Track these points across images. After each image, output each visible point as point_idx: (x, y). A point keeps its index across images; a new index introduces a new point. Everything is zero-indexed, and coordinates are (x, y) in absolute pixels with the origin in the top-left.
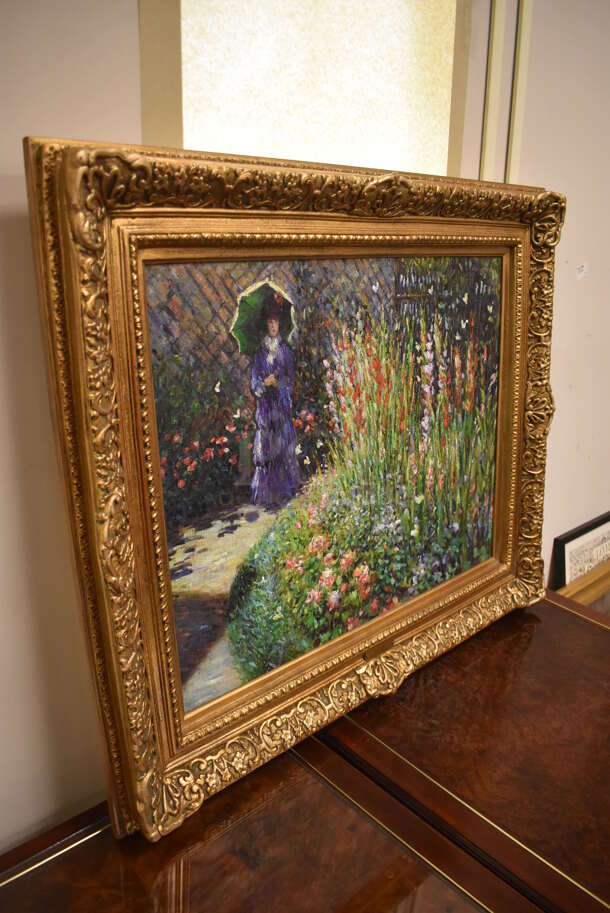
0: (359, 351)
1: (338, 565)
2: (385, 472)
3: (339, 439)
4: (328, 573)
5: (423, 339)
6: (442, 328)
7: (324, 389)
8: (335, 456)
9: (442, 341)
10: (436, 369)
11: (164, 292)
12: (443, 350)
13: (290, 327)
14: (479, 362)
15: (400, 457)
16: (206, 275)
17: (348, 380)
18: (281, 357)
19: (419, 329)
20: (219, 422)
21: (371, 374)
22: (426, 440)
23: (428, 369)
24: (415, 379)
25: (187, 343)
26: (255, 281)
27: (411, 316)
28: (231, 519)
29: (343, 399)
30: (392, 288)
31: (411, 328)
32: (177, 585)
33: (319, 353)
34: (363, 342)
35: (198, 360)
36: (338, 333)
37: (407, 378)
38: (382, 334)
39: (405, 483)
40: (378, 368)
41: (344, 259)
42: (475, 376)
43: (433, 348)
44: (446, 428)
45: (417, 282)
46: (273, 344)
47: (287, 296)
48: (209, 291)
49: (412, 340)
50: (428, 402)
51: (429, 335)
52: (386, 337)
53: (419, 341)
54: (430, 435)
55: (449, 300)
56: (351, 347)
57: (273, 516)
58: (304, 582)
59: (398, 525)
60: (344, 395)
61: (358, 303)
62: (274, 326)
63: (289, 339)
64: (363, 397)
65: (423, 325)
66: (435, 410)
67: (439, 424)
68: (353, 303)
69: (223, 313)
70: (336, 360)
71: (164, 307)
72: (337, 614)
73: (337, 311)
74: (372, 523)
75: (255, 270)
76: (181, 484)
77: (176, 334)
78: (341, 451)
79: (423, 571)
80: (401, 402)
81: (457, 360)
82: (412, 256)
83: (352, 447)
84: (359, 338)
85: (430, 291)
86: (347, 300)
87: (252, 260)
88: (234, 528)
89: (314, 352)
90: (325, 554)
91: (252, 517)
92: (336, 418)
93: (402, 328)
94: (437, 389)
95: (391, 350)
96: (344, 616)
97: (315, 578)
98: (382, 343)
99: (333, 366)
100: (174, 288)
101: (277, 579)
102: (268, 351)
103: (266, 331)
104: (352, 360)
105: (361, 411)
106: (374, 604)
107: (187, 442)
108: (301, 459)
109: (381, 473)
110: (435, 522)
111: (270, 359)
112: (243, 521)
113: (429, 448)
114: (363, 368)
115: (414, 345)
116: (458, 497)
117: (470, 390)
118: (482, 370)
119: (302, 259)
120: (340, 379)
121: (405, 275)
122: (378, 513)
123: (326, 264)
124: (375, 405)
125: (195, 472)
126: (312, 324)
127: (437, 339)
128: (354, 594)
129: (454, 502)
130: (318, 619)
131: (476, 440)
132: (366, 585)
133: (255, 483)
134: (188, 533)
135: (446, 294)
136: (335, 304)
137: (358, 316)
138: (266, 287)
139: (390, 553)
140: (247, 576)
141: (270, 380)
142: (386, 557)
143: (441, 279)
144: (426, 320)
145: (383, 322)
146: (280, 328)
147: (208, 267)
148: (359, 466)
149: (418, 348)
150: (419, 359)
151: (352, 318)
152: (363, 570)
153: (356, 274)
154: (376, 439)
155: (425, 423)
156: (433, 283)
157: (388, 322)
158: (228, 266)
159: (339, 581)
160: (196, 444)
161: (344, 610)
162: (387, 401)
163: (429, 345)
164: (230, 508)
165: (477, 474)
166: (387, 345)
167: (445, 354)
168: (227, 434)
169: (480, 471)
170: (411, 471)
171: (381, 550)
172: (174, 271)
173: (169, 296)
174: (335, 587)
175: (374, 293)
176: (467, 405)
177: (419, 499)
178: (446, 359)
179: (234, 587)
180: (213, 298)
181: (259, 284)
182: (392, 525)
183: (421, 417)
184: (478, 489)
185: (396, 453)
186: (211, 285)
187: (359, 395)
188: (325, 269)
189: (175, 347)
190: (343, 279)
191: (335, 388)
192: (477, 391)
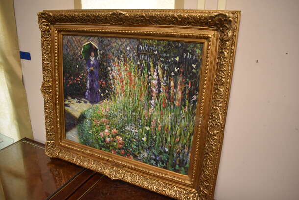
0: (122, 68)
1: (111, 131)
2: (132, 112)
3: (114, 93)
4: (107, 131)
5: (152, 70)
6: (163, 68)
7: (109, 76)
8: (112, 97)
9: (163, 73)
10: (159, 84)
11: (67, 42)
12: (163, 77)
13: (97, 55)
14: (185, 88)
15: (139, 109)
16: (75, 39)
17: (118, 76)
18: (95, 63)
19: (150, 66)
20: (78, 75)
21: (127, 77)
22: (152, 108)
23: (155, 82)
24: (148, 84)
25: (71, 54)
26: (87, 41)
27: (145, 61)
28: (80, 100)
29: (116, 81)
30: (136, 49)
31: (145, 65)
32: (66, 108)
33: (107, 65)
34: (124, 65)
35: (73, 58)
36: (114, 60)
37: (144, 82)
38: (132, 64)
39: (141, 120)
40: (130, 75)
41: (116, 38)
42: (183, 92)
43: (158, 75)
44: (164, 108)
45: (148, 49)
46: (92, 59)
47: (96, 47)
48: (76, 42)
49: (146, 69)
50: (155, 95)
51: (155, 70)
52: (134, 65)
53: (150, 71)
54: (155, 107)
55: (167, 58)
56: (119, 66)
57: (91, 105)
58: (99, 128)
59: (136, 133)
60: (116, 79)
61: (121, 52)
62: (93, 54)
63: (97, 58)
64: (124, 83)
65: (152, 64)
66: (158, 99)
67: (160, 106)
68: (119, 52)
69: (79, 48)
70: (113, 68)
71: (66, 45)
72: (108, 145)
73: (113, 54)
74: (125, 126)
75: (87, 39)
76: (68, 86)
77: (68, 51)
78: (114, 97)
79: (146, 155)
80: (141, 90)
81: (172, 84)
82: (146, 39)
83: (119, 97)
84: (122, 63)
85: (156, 53)
86: (117, 51)
87: (87, 36)
88: (80, 103)
89: (105, 64)
90: (106, 125)
91: (85, 102)
92: (113, 86)
93: (141, 64)
94: (160, 92)
95: (136, 70)
96: (111, 148)
97: (103, 130)
98: (132, 67)
99: (112, 70)
100: (68, 41)
101: (91, 123)
102: (91, 60)
103: (90, 55)
104: (119, 70)
105: (123, 87)
106: (123, 152)
107: (70, 77)
108: (101, 93)
109: (130, 111)
110: (155, 141)
111: (92, 63)
112: (82, 102)
113: (154, 112)
114: (124, 74)
115: (148, 72)
116: (169, 138)
117: (179, 98)
118: (187, 92)
119: (101, 37)
120: (115, 74)
121: (142, 45)
122: (128, 124)
123: (109, 39)
124: (129, 87)
125: (71, 84)
126: (104, 55)
127: (160, 72)
128: (115, 144)
129: (166, 140)
130: (102, 142)
131: (181, 120)
132: (120, 144)
133: (87, 94)
134: (69, 98)
135: (165, 55)
136: (112, 51)
137: (121, 56)
138: (90, 44)
139: (131, 139)
140: (83, 117)
141: (92, 68)
142: (129, 140)
143: (161, 49)
144: (154, 63)
145: (132, 60)
146: (94, 55)
147: (76, 37)
148: (121, 105)
149: (149, 73)
150: (150, 77)
151: (119, 56)
152: (119, 138)
153: (120, 43)
154: (129, 98)
155: (152, 102)
156: (157, 50)
157: (135, 61)
158: (80, 37)
159: (110, 136)
160: (72, 78)
161: (111, 146)
162: (134, 87)
163: (156, 73)
164: (80, 97)
165: (181, 134)
166: (134, 68)
167: (165, 79)
168: (79, 78)
169: (183, 134)
170: (144, 116)
171: (127, 136)
172: (69, 37)
173: (68, 43)
174: (109, 137)
175: (128, 50)
176: (177, 103)
177: (148, 129)
178: (165, 81)
179: (79, 117)
180: (77, 44)
181: (89, 42)
182: (133, 131)
183: (151, 99)
184: (181, 142)
185: (138, 107)
186: (76, 41)
187: (122, 82)
188: (109, 40)
189: (68, 54)
190: (115, 44)
191: (113, 76)
192: (183, 99)
